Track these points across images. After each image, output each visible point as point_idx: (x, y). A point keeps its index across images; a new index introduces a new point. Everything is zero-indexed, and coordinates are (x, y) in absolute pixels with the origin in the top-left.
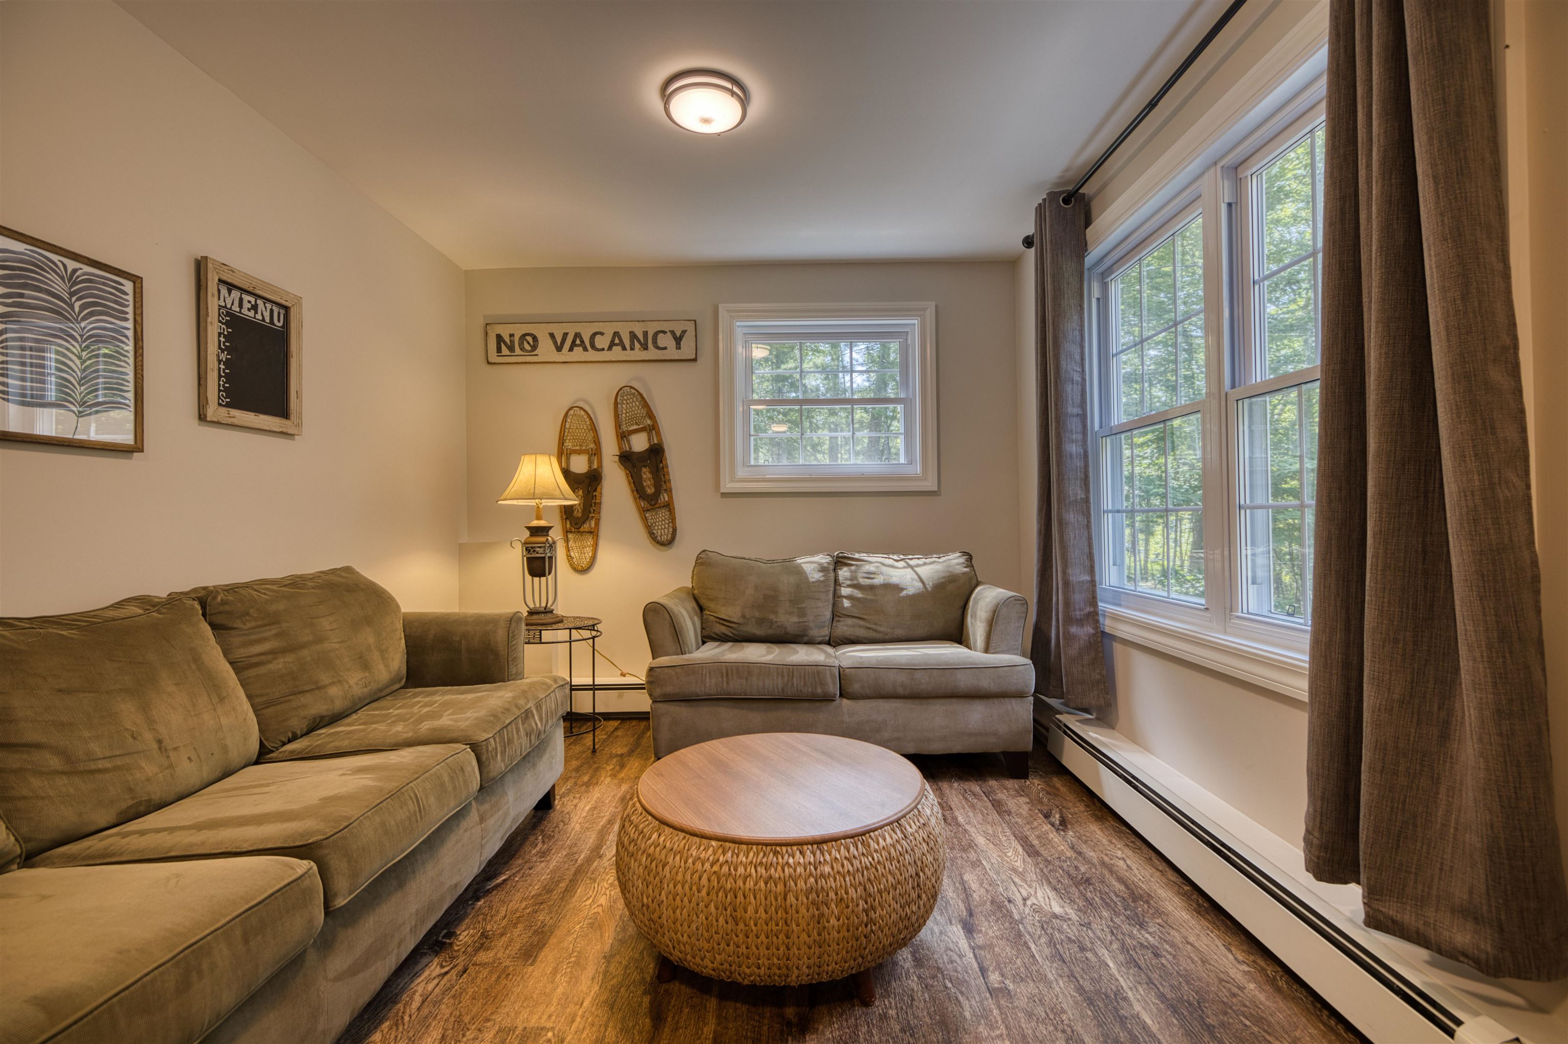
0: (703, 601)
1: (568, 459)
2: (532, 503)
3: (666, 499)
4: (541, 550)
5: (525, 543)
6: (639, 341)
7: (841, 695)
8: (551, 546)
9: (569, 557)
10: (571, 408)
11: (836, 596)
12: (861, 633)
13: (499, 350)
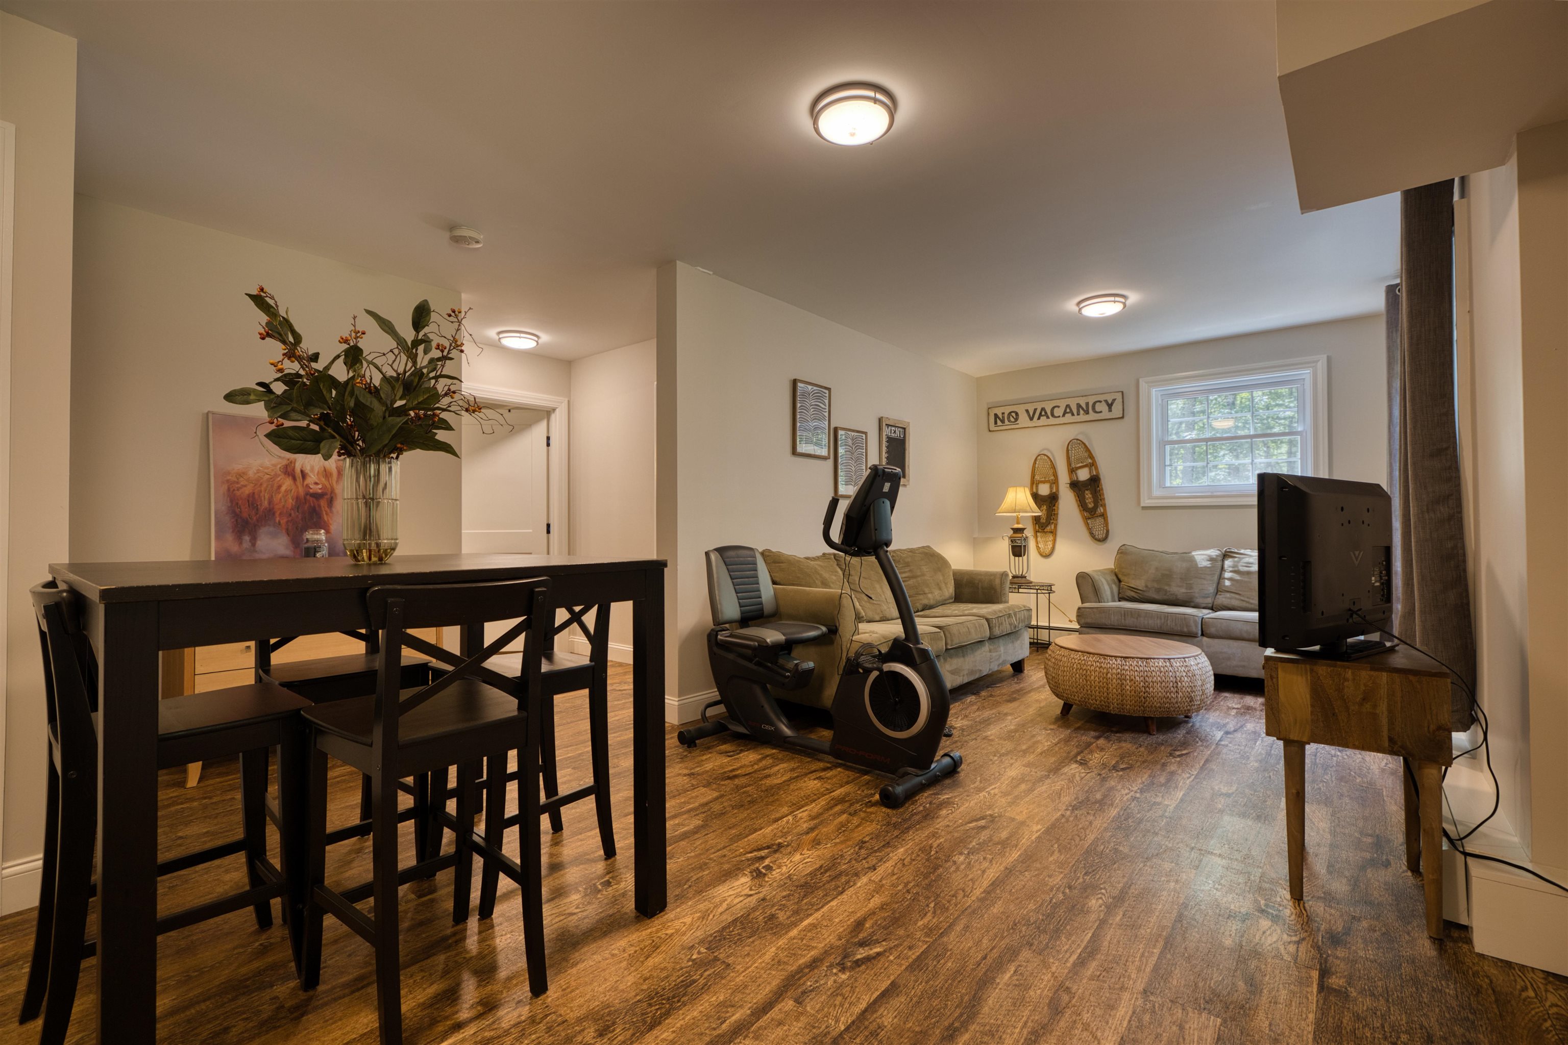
0: (1120, 576)
1: (1037, 487)
2: (1015, 514)
3: (1102, 511)
4: (1019, 542)
5: (1011, 537)
6: (1083, 409)
7: (1202, 635)
8: (1025, 539)
9: (1038, 548)
10: (1039, 455)
11: (1221, 577)
12: (1236, 603)
13: (996, 423)
